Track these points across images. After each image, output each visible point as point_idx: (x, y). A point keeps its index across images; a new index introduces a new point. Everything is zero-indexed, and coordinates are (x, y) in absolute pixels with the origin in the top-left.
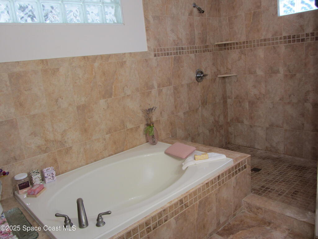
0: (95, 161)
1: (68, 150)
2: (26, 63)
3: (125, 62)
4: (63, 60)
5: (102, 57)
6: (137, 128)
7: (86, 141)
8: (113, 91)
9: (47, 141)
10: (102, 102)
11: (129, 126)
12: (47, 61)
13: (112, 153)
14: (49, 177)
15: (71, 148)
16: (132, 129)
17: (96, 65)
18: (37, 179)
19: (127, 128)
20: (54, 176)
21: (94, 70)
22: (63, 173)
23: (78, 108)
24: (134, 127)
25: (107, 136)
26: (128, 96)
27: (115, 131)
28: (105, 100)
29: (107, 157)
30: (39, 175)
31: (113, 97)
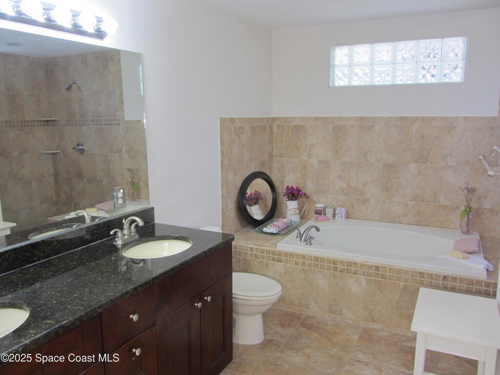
0: (391, 222)
1: (366, 201)
2: (347, 119)
3: (455, 127)
4: (380, 119)
5: (423, 119)
6: (455, 208)
7: (386, 200)
8: (430, 157)
9: (349, 186)
10: (413, 166)
11: (443, 201)
12: (365, 118)
13: (413, 223)
14: (339, 216)
15: (369, 200)
16: (446, 206)
17: (415, 127)
18: (329, 212)
19: (439, 203)
20: (343, 216)
21: (411, 131)
22: (356, 219)
23: (385, 165)
24: (451, 206)
25: (411, 203)
26: (450, 166)
27: (422, 201)
28: (416, 164)
29: (405, 224)
30: (331, 210)
31: (428, 163)
